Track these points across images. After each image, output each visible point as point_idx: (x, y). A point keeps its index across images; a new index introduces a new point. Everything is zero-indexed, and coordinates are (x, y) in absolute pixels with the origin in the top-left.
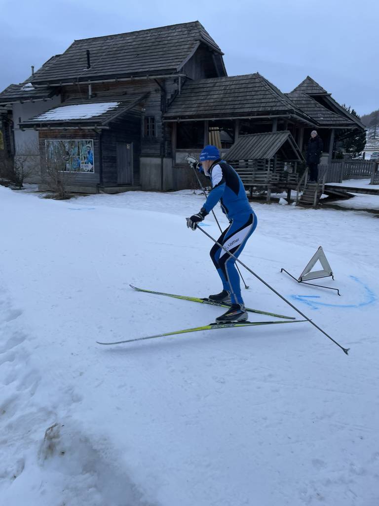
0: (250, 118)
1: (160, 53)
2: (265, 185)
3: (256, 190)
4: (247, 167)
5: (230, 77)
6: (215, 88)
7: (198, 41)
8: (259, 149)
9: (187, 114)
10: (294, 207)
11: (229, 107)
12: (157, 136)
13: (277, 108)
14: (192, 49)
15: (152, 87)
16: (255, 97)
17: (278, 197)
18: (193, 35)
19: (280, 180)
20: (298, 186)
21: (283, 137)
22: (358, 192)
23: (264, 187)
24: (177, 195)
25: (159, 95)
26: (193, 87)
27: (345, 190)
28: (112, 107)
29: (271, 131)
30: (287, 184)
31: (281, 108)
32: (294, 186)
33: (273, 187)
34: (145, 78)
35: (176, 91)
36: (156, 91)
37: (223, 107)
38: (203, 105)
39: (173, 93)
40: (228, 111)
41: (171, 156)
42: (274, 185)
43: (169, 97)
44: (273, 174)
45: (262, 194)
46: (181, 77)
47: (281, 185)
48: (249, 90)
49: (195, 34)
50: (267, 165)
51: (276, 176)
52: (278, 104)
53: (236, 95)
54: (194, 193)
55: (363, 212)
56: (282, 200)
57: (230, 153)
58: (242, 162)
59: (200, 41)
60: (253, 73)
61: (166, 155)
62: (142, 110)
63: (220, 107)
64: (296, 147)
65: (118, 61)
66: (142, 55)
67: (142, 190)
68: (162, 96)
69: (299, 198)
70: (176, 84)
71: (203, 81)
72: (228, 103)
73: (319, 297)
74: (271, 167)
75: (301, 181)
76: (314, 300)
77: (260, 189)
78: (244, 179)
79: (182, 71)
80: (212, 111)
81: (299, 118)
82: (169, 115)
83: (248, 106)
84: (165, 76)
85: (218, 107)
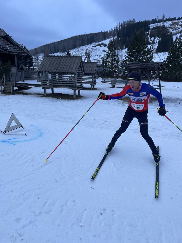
22: (32, 85)
27: (26, 85)
55: (35, 95)
73: (16, 138)
76: (14, 140)
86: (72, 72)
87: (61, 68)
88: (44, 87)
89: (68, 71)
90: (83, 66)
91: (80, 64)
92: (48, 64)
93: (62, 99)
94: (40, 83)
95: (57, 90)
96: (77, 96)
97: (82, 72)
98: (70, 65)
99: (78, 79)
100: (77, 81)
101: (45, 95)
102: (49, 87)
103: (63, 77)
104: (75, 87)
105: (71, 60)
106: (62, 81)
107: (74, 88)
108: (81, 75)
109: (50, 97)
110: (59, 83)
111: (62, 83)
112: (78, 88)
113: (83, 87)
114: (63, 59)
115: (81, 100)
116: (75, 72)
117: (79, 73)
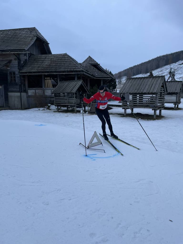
0: (64, 73)
1: (16, 41)
2: (73, 104)
3: (70, 107)
4: (64, 97)
5: (53, 55)
6: (46, 59)
7: (35, 37)
8: (69, 88)
9: (33, 71)
10: (87, 114)
11: (54, 68)
12: (17, 82)
13: (76, 70)
14: (32, 40)
15: (12, 58)
16: (66, 64)
17: (80, 110)
18: (33, 34)
19: (80, 102)
20: (88, 105)
21: (79, 83)
22: (113, 106)
23: (73, 106)
24: (30, 111)
25: (17, 61)
26: (35, 58)
29: (74, 80)
30: (83, 104)
31: (78, 70)
32: (87, 105)
33: (77, 105)
34: (8, 53)
35: (26, 60)
36: (15, 59)
37: (51, 68)
38: (40, 67)
39: (24, 61)
40: (53, 70)
41: (25, 91)
42: (78, 104)
43: (22, 63)
44: (77, 99)
45: (73, 109)
46: (28, 53)
47: (80, 104)
48: (62, 61)
49: (34, 33)
50: (73, 96)
51: (78, 100)
52: (77, 68)
53: (57, 63)
54: (39, 110)
55: (116, 115)
56: (82, 111)
57: (55, 90)
58: (62, 94)
59: (37, 37)
60: (64, 53)
61: (23, 91)
62: (8, 69)
63: (49, 68)
64: (86, 87)
66: (6, 42)
67: (10, 109)
69: (89, 110)
70: (26, 57)
71: (40, 56)
72: (53, 66)
73: (96, 154)
74: (75, 96)
76: (94, 156)
77: (71, 106)
78: (63, 102)
79: (28, 50)
80: (45, 70)
81: (86, 74)
82: (23, 71)
83: (63, 68)
84: (19, 52)
85: (48, 68)
86: (154, 92)
87: (142, 89)
88: (124, 107)
89: (150, 91)
90: (166, 85)
91: (163, 84)
92: (130, 85)
93: (141, 119)
94: (121, 104)
95: (136, 110)
96: (157, 116)
97: (165, 92)
98: (151, 85)
99: (159, 98)
100: (159, 100)
101: (125, 115)
102: (129, 107)
103: (144, 97)
104: (156, 107)
105: (153, 81)
106: (142, 102)
107: (154, 108)
108: (163, 94)
109: (129, 117)
110: (139, 104)
111: (142, 104)
112: (159, 108)
113: (165, 106)
114: (145, 80)
115: (162, 120)
116: (157, 92)
117: (161, 93)
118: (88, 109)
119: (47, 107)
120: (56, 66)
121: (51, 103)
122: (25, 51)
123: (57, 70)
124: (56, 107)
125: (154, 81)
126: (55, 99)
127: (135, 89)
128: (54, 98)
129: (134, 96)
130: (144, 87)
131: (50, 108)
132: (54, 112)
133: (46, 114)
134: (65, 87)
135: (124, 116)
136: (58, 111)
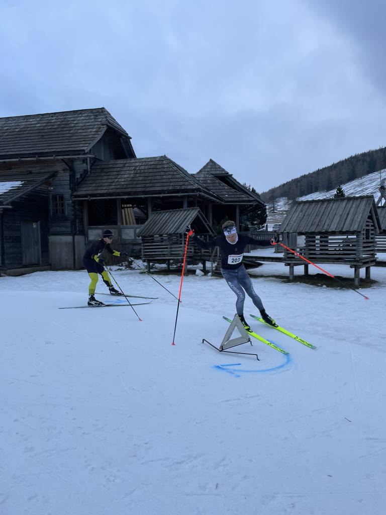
0: (161, 195)
1: (67, 135)
2: (181, 257)
3: (173, 263)
4: (162, 242)
5: (139, 159)
6: (125, 169)
7: (105, 126)
8: (172, 225)
9: (99, 192)
10: (210, 277)
11: (140, 186)
12: (66, 214)
13: (186, 187)
14: (99, 133)
15: (59, 167)
16: (164, 176)
17: (193, 269)
18: (100, 120)
19: (195, 252)
20: (212, 258)
21: (193, 213)
22: (265, 260)
23: (180, 260)
25: (68, 174)
26: (103, 167)
27: (254, 259)
28: (15, 186)
29: (183, 208)
30: (201, 256)
31: (189, 187)
32: (209, 257)
33: (188, 260)
34: (52, 158)
35: (86, 171)
36: (64, 170)
37: (134, 186)
38: (114, 184)
39: (82, 173)
40: (139, 190)
41: (83, 233)
42: (190, 257)
43: (78, 176)
45: (179, 267)
46: (90, 158)
47: (196, 257)
48: (158, 170)
49: (101, 119)
50: (181, 239)
51: (191, 249)
52: (187, 183)
53: (146, 175)
55: (272, 278)
56: (198, 272)
57: (144, 229)
58: (157, 237)
59: (107, 125)
60: (160, 156)
61: (78, 232)
62: (49, 189)
63: (131, 186)
64: (206, 222)
65: (21, 141)
66: (47, 137)
67: (51, 270)
68: (70, 175)
69: (214, 269)
70: (85, 164)
71: (113, 162)
72: (139, 182)
73: (239, 364)
75: (214, 252)
76: (236, 367)
77: (176, 262)
78: (160, 253)
79: (90, 152)
80: (123, 190)
81: (207, 196)
82: (79, 193)
83: (159, 185)
84: (73, 156)
85: (129, 186)
86: (352, 230)
87: (326, 224)
88: (289, 262)
89: (343, 228)
90: (376, 215)
91: (370, 212)
92: (300, 215)
93: (328, 286)
94: (281, 255)
96: (361, 280)
97: (376, 228)
98: (345, 216)
99: (364, 243)
100: (364, 247)
101: (291, 278)
102: (300, 262)
103: (330, 241)
104: (358, 261)
106: (327, 250)
107: (355, 264)
108: (372, 234)
109: (300, 282)
110: (321, 254)
111: (327, 254)
112: (365, 263)
113: (378, 260)
114: (331, 205)
115: (374, 290)
116: (359, 230)
117: (367, 230)
118: (212, 267)
119: (127, 263)
120: (144, 182)
121: (134, 254)
122: (84, 154)
123: (148, 189)
124: (146, 264)
125: (351, 207)
126: (142, 247)
127: (312, 225)
128: (142, 244)
129: (310, 239)
130: (329, 219)
131: (133, 266)
132: (141, 273)
133: (125, 278)
134: (164, 222)
135: (290, 280)
136: (150, 271)
